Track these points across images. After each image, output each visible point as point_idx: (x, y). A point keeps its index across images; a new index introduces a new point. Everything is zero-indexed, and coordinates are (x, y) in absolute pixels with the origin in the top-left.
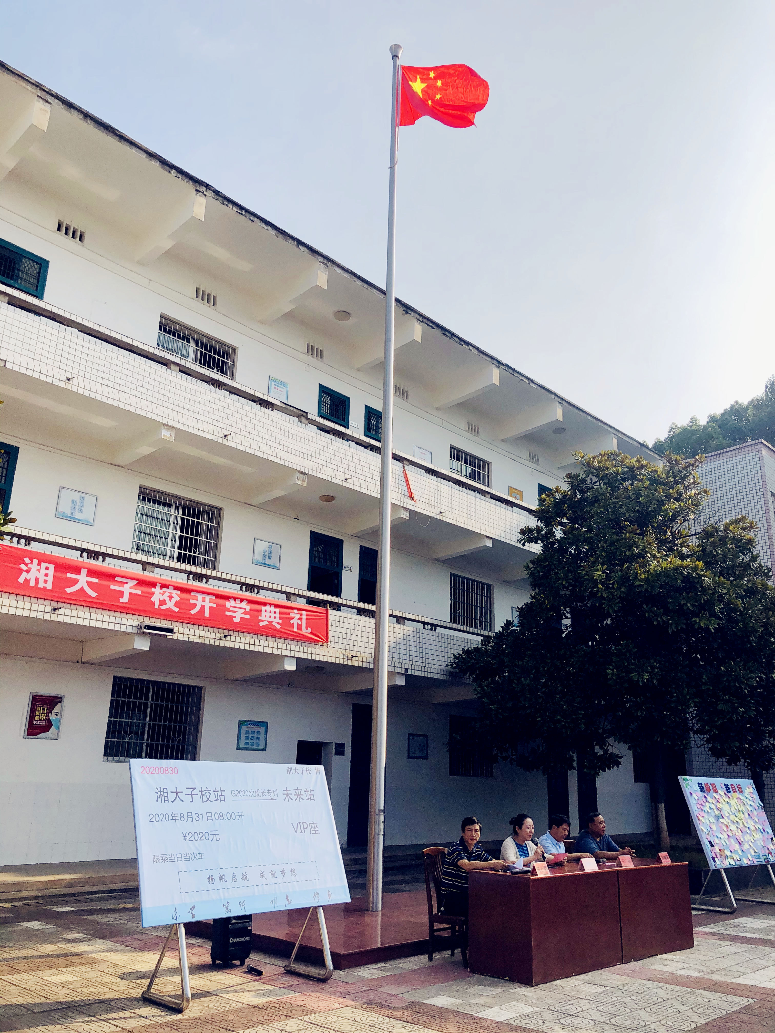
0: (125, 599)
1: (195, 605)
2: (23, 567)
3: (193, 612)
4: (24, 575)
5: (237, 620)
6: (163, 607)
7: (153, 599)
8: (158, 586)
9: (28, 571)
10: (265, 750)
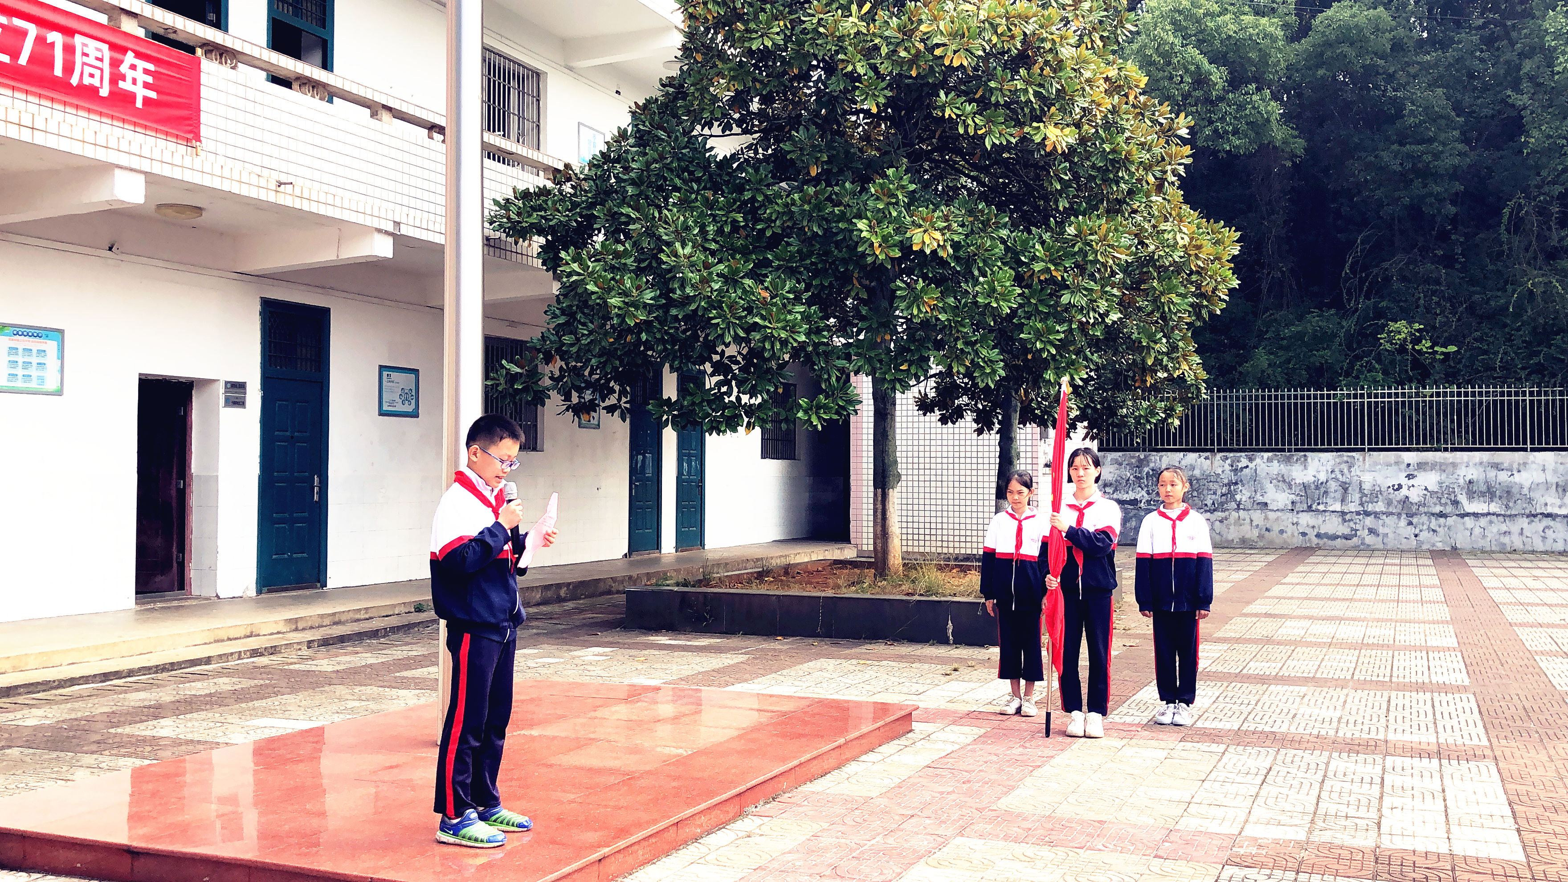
10: (59, 393)
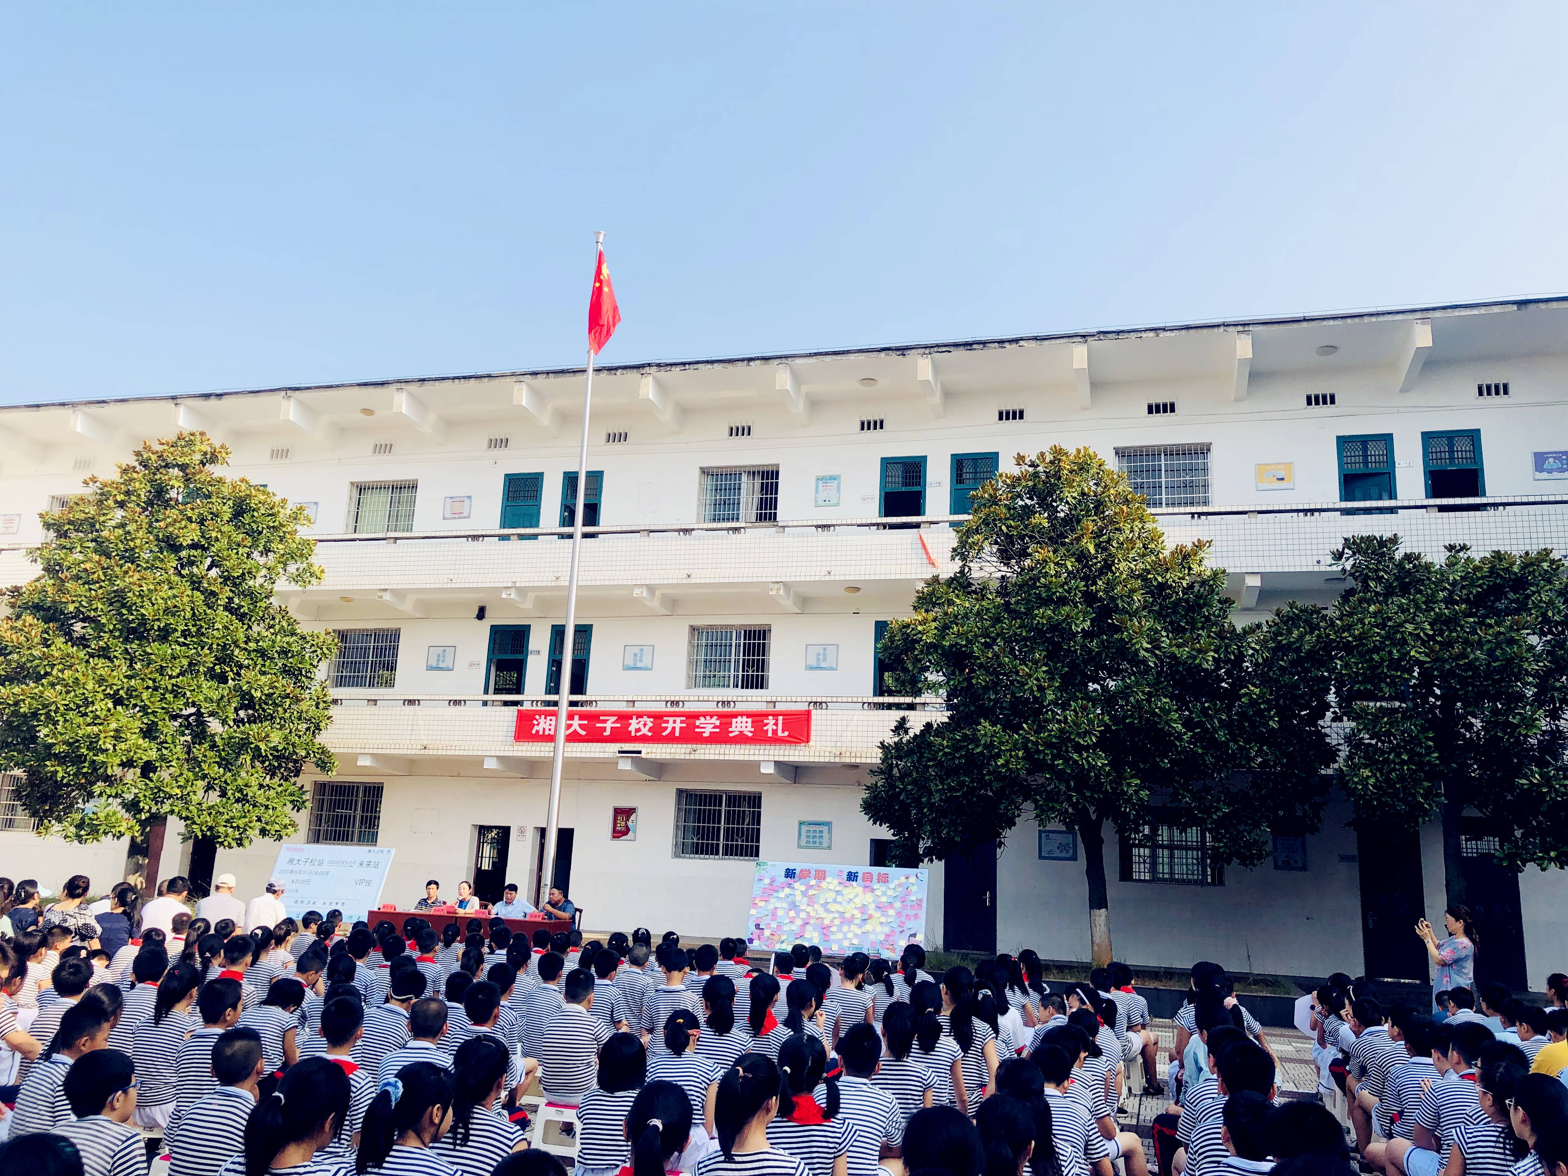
0: (607, 733)
1: (666, 728)
2: (535, 722)
3: (664, 734)
4: (536, 728)
5: (706, 735)
6: (638, 734)
7: (630, 729)
8: (634, 717)
9: (538, 725)
10: (829, 848)
